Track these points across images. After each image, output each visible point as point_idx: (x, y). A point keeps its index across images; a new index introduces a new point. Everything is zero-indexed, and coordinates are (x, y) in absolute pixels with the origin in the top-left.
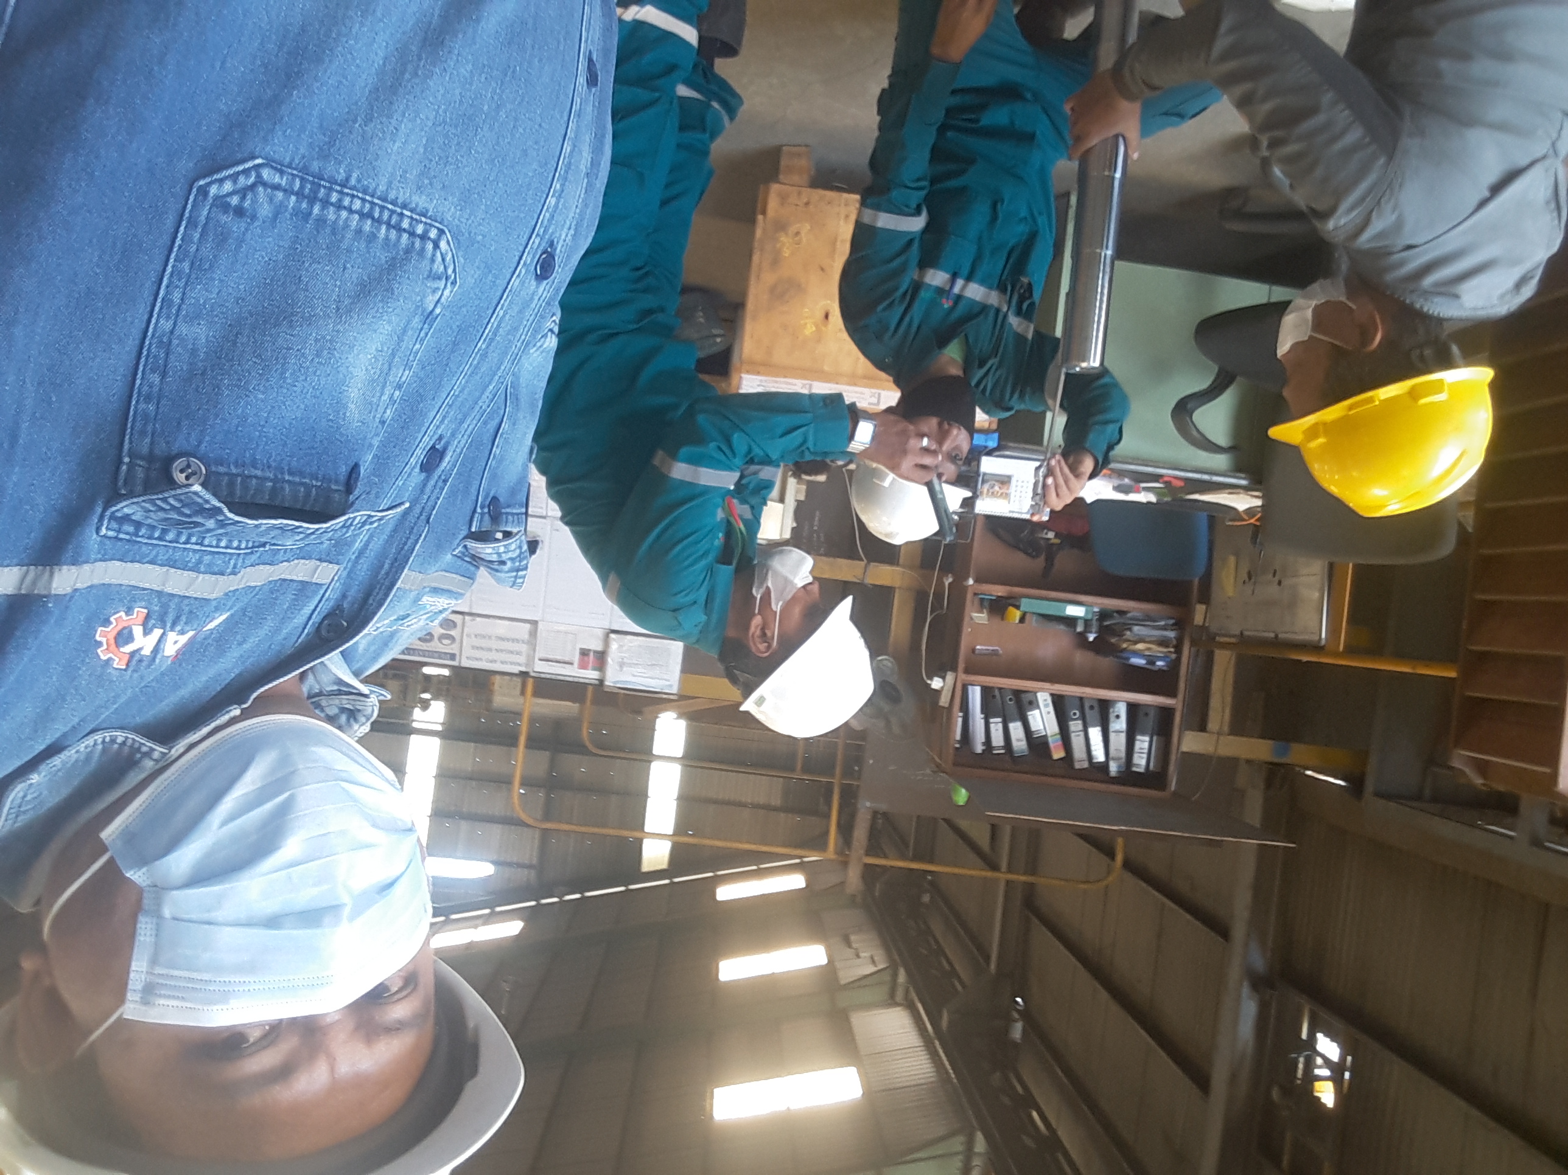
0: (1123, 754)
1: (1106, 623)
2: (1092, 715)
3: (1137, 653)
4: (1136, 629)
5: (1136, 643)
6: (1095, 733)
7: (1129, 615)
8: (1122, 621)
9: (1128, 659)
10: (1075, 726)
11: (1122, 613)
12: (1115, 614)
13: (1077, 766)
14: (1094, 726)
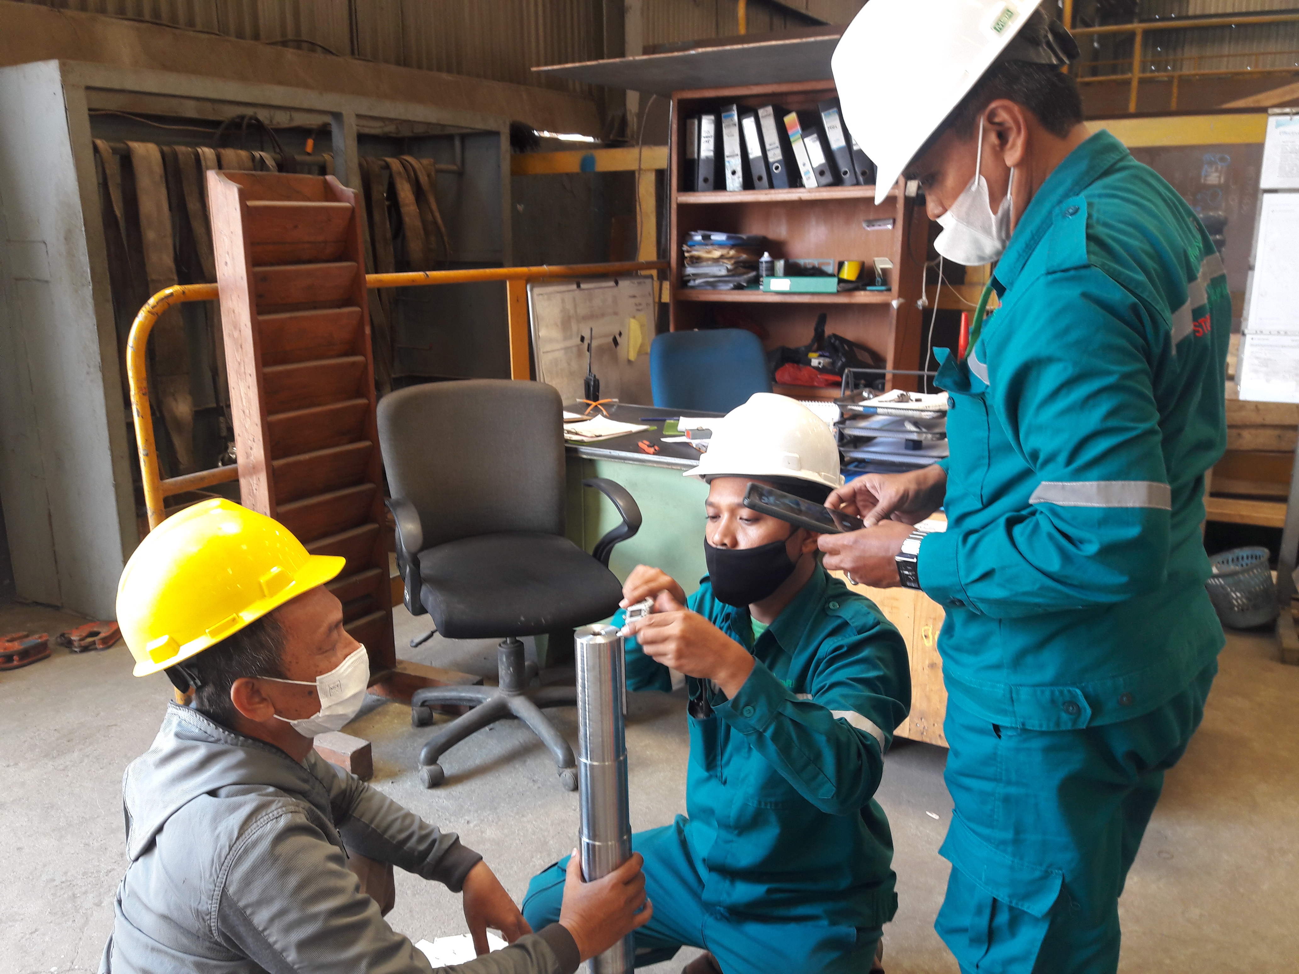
0: (725, 131)
1: (753, 274)
2: (759, 170)
3: (721, 245)
4: (723, 272)
5: (722, 257)
6: (754, 151)
7: (732, 285)
8: (737, 279)
9: (728, 238)
10: (775, 155)
11: (739, 287)
12: (745, 284)
13: (770, 109)
14: (757, 159)
